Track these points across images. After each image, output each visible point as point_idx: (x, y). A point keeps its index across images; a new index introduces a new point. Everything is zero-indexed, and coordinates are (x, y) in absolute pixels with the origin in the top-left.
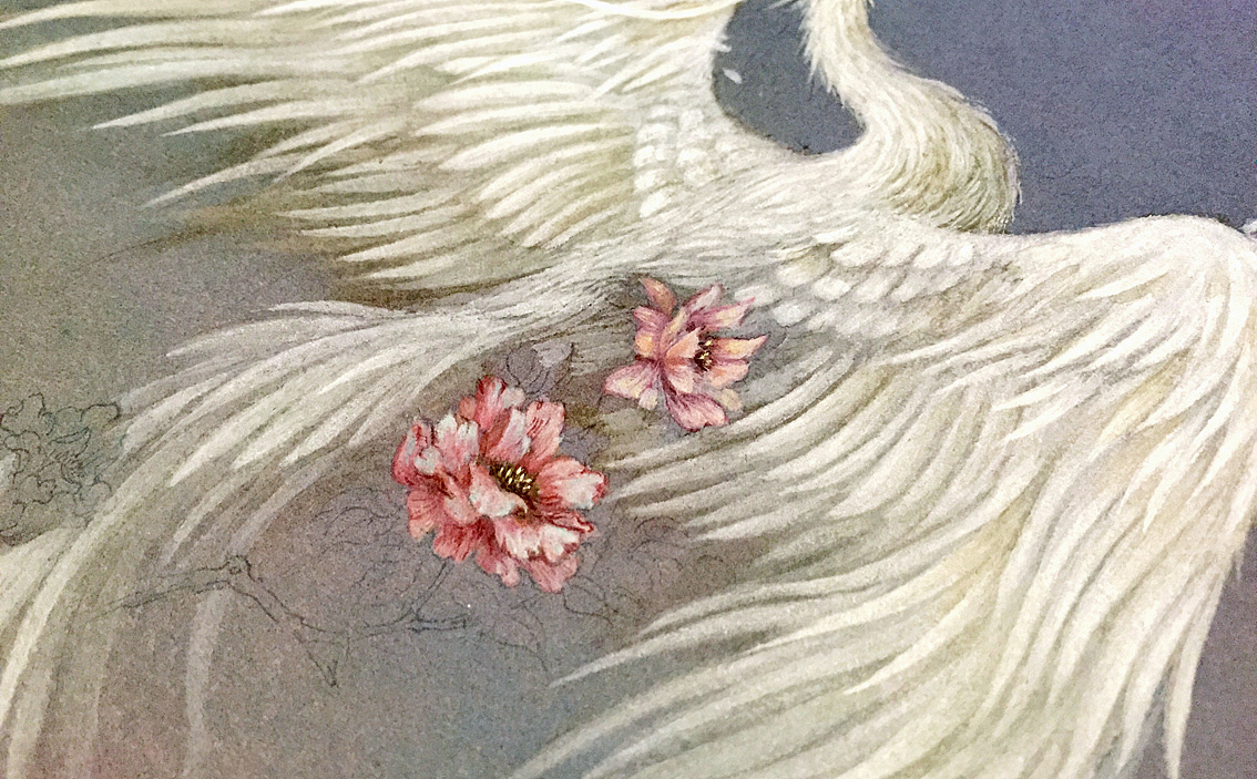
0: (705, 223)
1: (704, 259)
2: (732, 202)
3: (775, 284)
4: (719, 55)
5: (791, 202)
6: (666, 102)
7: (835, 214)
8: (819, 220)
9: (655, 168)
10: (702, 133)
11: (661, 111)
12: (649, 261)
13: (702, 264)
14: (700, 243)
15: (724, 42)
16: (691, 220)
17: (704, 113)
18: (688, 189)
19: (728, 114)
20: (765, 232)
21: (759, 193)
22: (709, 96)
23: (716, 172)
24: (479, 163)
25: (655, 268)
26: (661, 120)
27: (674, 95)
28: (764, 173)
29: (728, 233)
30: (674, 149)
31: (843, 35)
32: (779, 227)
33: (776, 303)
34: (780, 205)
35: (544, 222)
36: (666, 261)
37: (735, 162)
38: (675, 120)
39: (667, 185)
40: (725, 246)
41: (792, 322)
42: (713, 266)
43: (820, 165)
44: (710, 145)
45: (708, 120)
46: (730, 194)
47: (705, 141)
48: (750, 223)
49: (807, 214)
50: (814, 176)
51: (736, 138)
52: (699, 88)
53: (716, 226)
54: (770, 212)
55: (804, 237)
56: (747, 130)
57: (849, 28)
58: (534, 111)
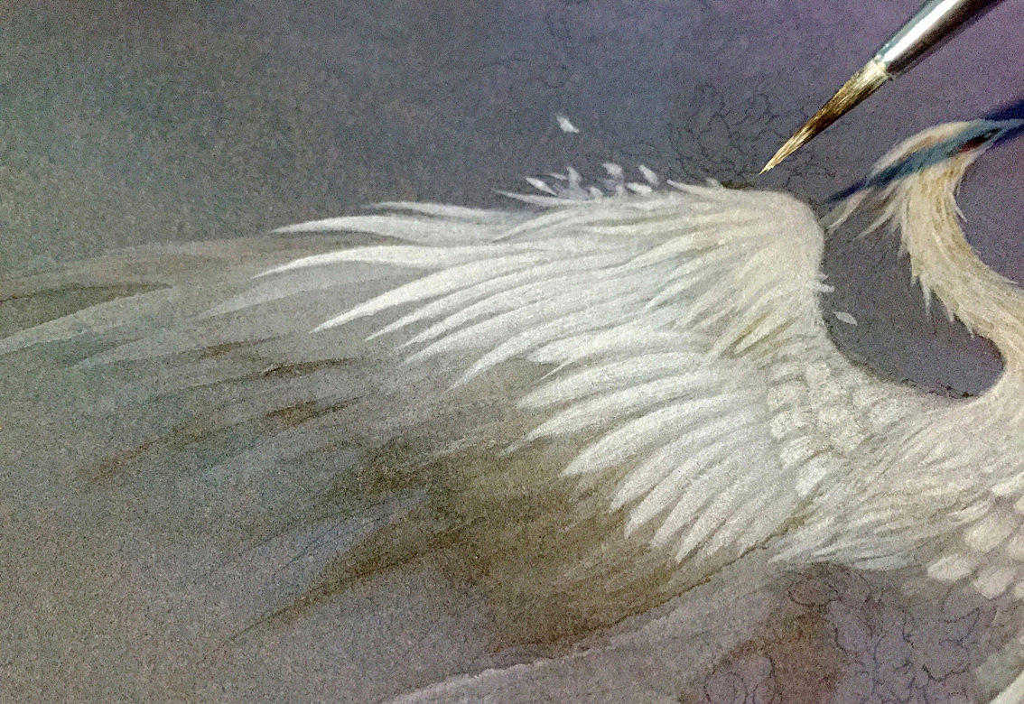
0: (871, 491)
1: (883, 535)
2: (892, 462)
3: (966, 551)
4: (824, 297)
5: (953, 454)
6: (785, 359)
7: (1004, 459)
8: (989, 470)
9: (797, 436)
10: (834, 390)
11: (783, 371)
12: (824, 546)
13: (882, 541)
14: (872, 517)
15: (824, 282)
16: (855, 492)
17: (829, 365)
18: (841, 455)
19: (855, 363)
20: (938, 493)
21: (917, 449)
22: (829, 346)
23: (863, 431)
24: (607, 461)
25: (834, 554)
26: (786, 380)
27: (792, 350)
28: (916, 424)
29: (900, 501)
30: (810, 411)
31: (945, 256)
32: (951, 484)
33: (975, 574)
34: (943, 459)
35: (697, 518)
36: (843, 544)
37: (882, 418)
38: (801, 378)
39: (816, 454)
40: (901, 516)
41: (997, 593)
42: (894, 541)
43: (970, 406)
44: (848, 401)
45: (836, 373)
46: (887, 454)
47: (840, 397)
48: (919, 486)
49: (975, 465)
50: (969, 420)
51: (872, 390)
52: (813, 337)
53: (884, 494)
54: (935, 468)
55: (981, 492)
56: (882, 378)
57: (949, 248)
58: (650, 390)
